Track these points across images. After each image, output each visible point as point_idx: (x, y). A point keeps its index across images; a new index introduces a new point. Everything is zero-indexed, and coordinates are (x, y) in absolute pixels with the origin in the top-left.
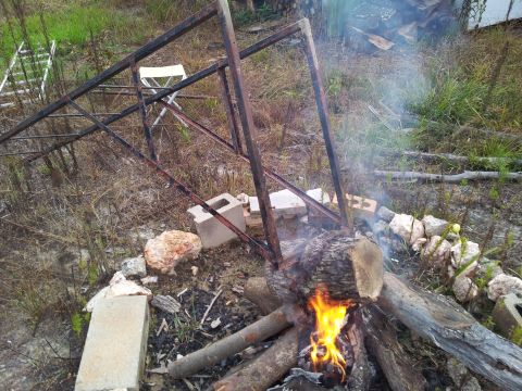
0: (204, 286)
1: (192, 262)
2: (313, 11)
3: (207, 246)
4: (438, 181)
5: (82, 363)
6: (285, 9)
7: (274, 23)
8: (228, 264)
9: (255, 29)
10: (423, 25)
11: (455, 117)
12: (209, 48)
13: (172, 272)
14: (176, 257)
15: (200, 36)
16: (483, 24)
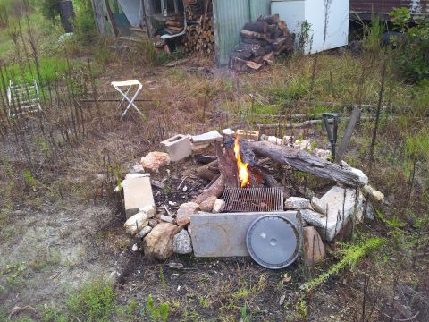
0: (175, 177)
1: (166, 167)
2: (209, 51)
3: (173, 160)
4: (291, 128)
5: (125, 195)
6: (190, 51)
7: (184, 61)
8: (185, 168)
9: (172, 64)
10: (278, 53)
11: (297, 97)
12: (145, 76)
13: (157, 171)
14: (159, 162)
15: (136, 71)
16: (313, 52)
